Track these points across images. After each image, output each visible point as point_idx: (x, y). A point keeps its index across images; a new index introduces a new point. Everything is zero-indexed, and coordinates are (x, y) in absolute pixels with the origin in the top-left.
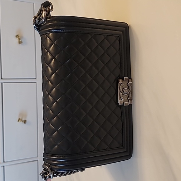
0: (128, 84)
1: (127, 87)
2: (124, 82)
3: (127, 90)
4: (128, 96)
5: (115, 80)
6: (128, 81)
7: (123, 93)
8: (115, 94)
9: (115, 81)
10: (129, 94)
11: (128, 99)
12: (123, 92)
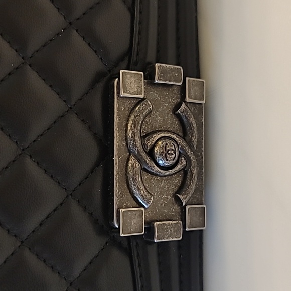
0: (178, 106)
1: (177, 127)
2: (154, 94)
3: (170, 145)
4: (177, 180)
5: (99, 77)
6: (183, 88)
7: (148, 160)
8: (97, 164)
9: (100, 86)
10: (185, 172)
11: (178, 201)
12: (151, 153)
